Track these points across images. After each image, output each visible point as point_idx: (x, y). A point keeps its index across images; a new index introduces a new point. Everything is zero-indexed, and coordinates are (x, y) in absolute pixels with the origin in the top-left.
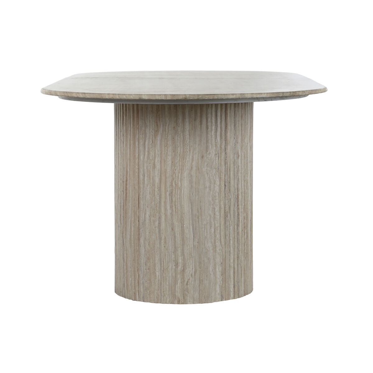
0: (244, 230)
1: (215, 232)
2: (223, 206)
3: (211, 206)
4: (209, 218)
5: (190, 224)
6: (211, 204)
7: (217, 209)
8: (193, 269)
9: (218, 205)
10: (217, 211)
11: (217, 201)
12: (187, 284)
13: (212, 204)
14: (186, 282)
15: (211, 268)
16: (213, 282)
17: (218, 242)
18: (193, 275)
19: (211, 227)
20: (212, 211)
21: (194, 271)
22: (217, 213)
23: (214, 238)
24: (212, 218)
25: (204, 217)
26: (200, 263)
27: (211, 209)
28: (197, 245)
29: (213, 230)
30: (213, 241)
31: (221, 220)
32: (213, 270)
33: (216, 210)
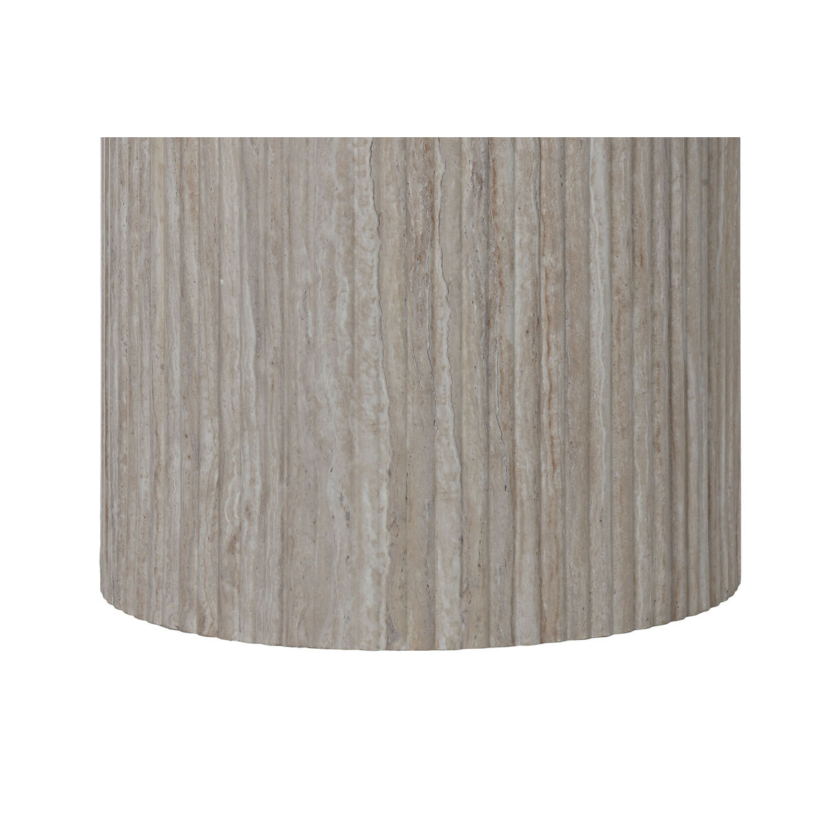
0: (548, 334)
1: (352, 324)
2: (393, 209)
3: (336, 204)
4: (323, 256)
5: (242, 278)
6: (336, 193)
7: (365, 217)
8: (253, 481)
9: (367, 203)
10: (364, 229)
11: (365, 183)
12: (231, 548)
13: (339, 195)
14: (226, 539)
15: (331, 489)
16: (341, 551)
17: (367, 373)
18: (256, 508)
19: (334, 299)
20: (339, 226)
21: (258, 494)
22: (366, 239)
23: (348, 352)
24: (337, 257)
25: (304, 250)
26: (284, 459)
27: (334, 216)
28: (272, 376)
29: (343, 315)
30: (343, 363)
31: (386, 271)
32: (341, 499)
33: (359, 224)
